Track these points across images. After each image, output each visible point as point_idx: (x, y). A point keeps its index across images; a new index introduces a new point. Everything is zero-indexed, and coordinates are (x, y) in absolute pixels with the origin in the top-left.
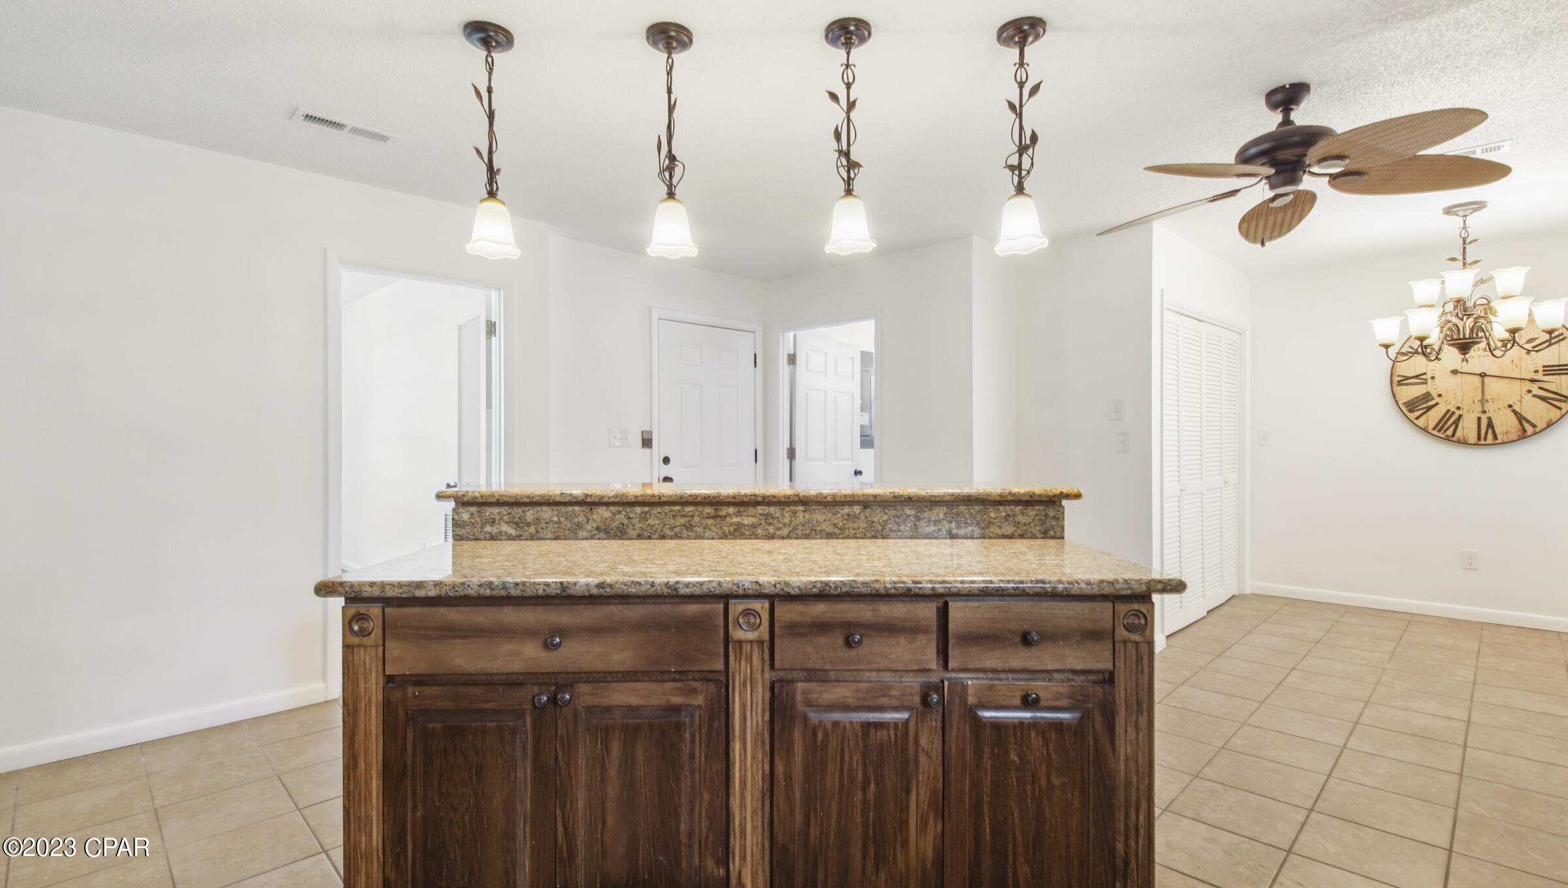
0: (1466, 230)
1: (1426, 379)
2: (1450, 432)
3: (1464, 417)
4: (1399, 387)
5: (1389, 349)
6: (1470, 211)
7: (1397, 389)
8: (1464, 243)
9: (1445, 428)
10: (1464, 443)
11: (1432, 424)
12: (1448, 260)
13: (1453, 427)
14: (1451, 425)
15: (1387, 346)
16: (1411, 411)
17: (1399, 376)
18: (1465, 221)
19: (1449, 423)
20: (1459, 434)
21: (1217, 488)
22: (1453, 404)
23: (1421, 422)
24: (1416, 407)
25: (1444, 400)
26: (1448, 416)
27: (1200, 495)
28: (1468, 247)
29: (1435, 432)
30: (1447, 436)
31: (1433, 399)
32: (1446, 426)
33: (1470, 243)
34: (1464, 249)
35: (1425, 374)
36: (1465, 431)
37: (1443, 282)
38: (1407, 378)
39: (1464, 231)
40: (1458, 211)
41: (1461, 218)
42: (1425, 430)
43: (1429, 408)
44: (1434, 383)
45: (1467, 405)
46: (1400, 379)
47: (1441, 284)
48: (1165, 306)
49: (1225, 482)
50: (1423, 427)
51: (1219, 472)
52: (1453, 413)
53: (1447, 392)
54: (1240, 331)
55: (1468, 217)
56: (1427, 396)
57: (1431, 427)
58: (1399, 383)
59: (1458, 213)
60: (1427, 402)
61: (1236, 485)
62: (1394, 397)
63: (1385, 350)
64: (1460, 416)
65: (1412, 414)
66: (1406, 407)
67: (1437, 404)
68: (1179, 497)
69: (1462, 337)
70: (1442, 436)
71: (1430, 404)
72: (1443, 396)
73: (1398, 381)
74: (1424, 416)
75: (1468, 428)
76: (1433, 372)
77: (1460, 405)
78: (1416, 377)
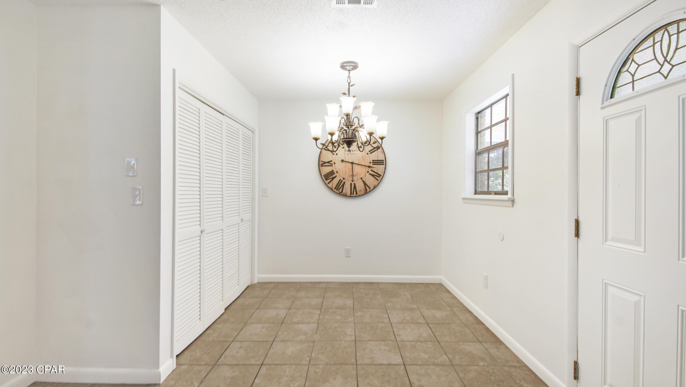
0: (350, 79)
1: (332, 164)
2: (341, 190)
3: (346, 183)
4: (322, 167)
5: (317, 141)
6: (352, 67)
7: (321, 168)
8: (349, 86)
9: (339, 188)
10: (345, 196)
11: (334, 186)
12: (342, 94)
13: (342, 188)
14: (341, 187)
15: (316, 139)
16: (326, 179)
17: (322, 161)
18: (349, 73)
19: (341, 186)
20: (344, 191)
21: (237, 224)
22: (342, 177)
23: (330, 185)
24: (328, 177)
25: (339, 174)
26: (340, 182)
27: (221, 231)
28: (351, 87)
29: (335, 190)
30: (340, 192)
31: (334, 174)
32: (339, 187)
33: (351, 86)
34: (349, 88)
35: (331, 161)
36: (346, 190)
37: (341, 106)
38: (325, 163)
39: (349, 78)
40: (346, 66)
41: (348, 72)
42: (331, 189)
43: (333, 178)
44: (335, 166)
45: (347, 177)
46: (322, 163)
47: (340, 107)
48: (177, 85)
49: (242, 220)
50: (331, 188)
51: (238, 214)
52: (342, 181)
53: (340, 170)
54: (253, 130)
55: (351, 72)
56: (332, 173)
57: (334, 188)
58: (322, 165)
59: (347, 67)
60: (332, 175)
61: (250, 220)
62: (320, 172)
63: (315, 141)
64: (344, 183)
65: (327, 181)
66: (325, 177)
67: (336, 176)
68: (200, 236)
69: (348, 137)
70: (338, 192)
71: (334, 176)
72: (338, 172)
73: (322, 164)
74: (331, 182)
75: (347, 189)
76: (335, 160)
77: (344, 177)
78: (328, 162)
